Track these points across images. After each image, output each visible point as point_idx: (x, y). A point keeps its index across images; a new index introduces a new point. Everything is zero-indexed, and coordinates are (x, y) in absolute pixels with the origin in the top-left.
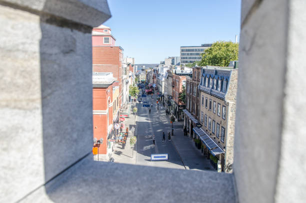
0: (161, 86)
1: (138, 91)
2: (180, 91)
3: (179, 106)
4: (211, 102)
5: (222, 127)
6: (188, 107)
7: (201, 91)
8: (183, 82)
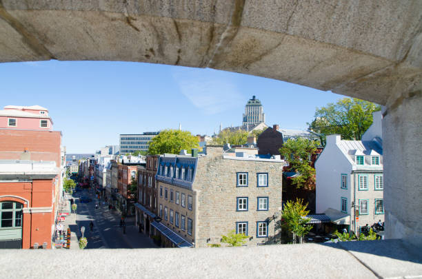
0: (102, 178)
1: (74, 184)
2: (130, 182)
3: (128, 200)
4: (172, 193)
5: (188, 218)
6: (141, 200)
7: (158, 181)
8: (132, 172)
